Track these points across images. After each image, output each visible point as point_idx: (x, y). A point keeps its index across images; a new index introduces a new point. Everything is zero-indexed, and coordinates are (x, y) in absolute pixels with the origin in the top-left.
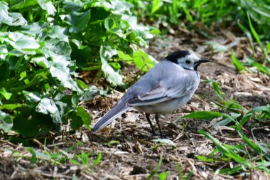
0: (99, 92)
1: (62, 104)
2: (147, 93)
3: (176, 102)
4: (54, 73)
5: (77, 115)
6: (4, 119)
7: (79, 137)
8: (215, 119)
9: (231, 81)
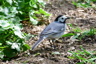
0: (31, 36)
1: (20, 44)
2: (47, 32)
3: (59, 34)
4: (16, 33)
5: (25, 46)
6: (1, 54)
7: (26, 53)
8: (72, 37)
9: (74, 13)
